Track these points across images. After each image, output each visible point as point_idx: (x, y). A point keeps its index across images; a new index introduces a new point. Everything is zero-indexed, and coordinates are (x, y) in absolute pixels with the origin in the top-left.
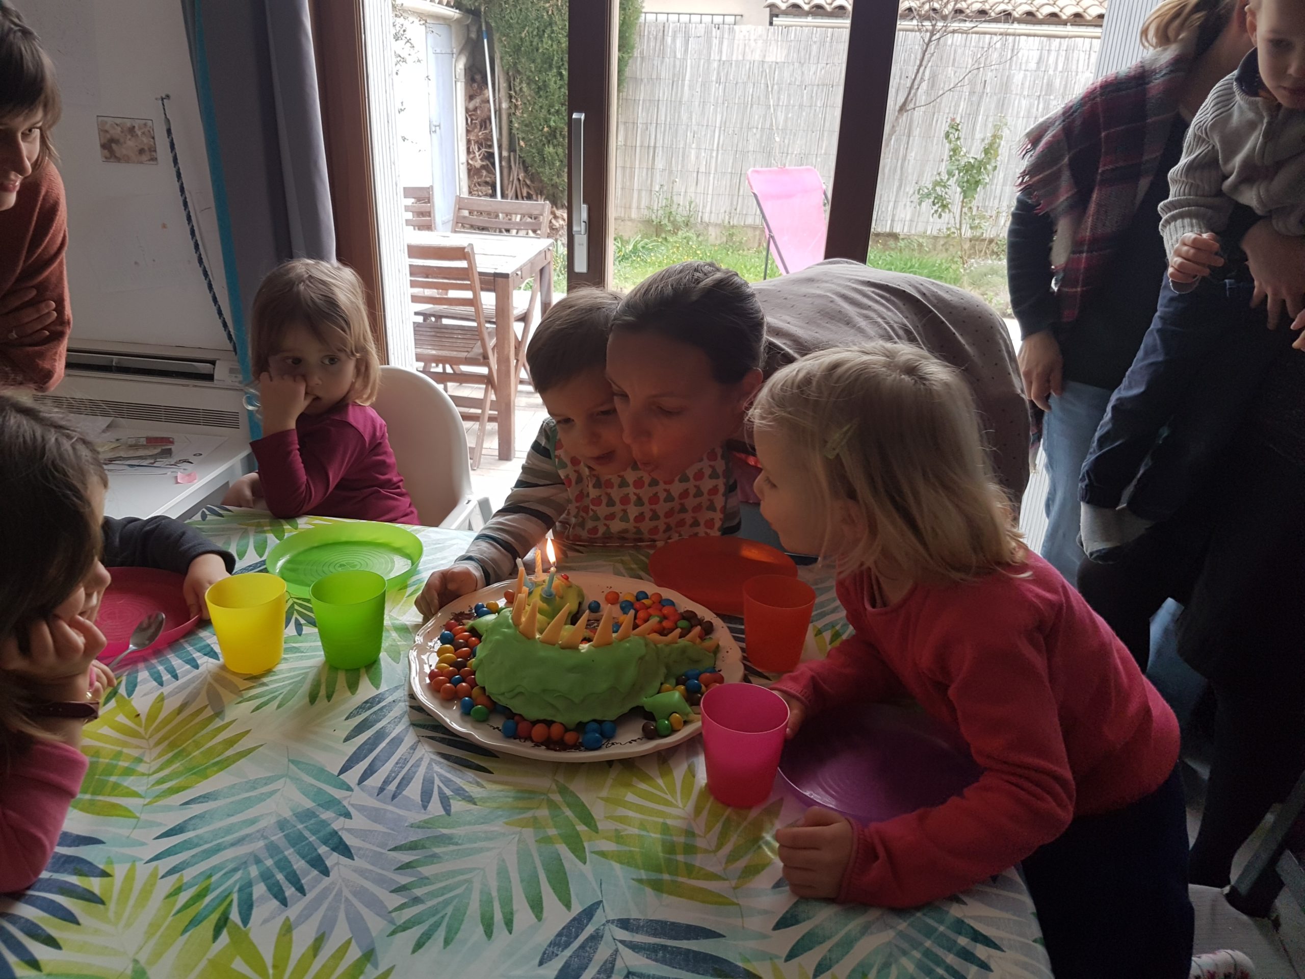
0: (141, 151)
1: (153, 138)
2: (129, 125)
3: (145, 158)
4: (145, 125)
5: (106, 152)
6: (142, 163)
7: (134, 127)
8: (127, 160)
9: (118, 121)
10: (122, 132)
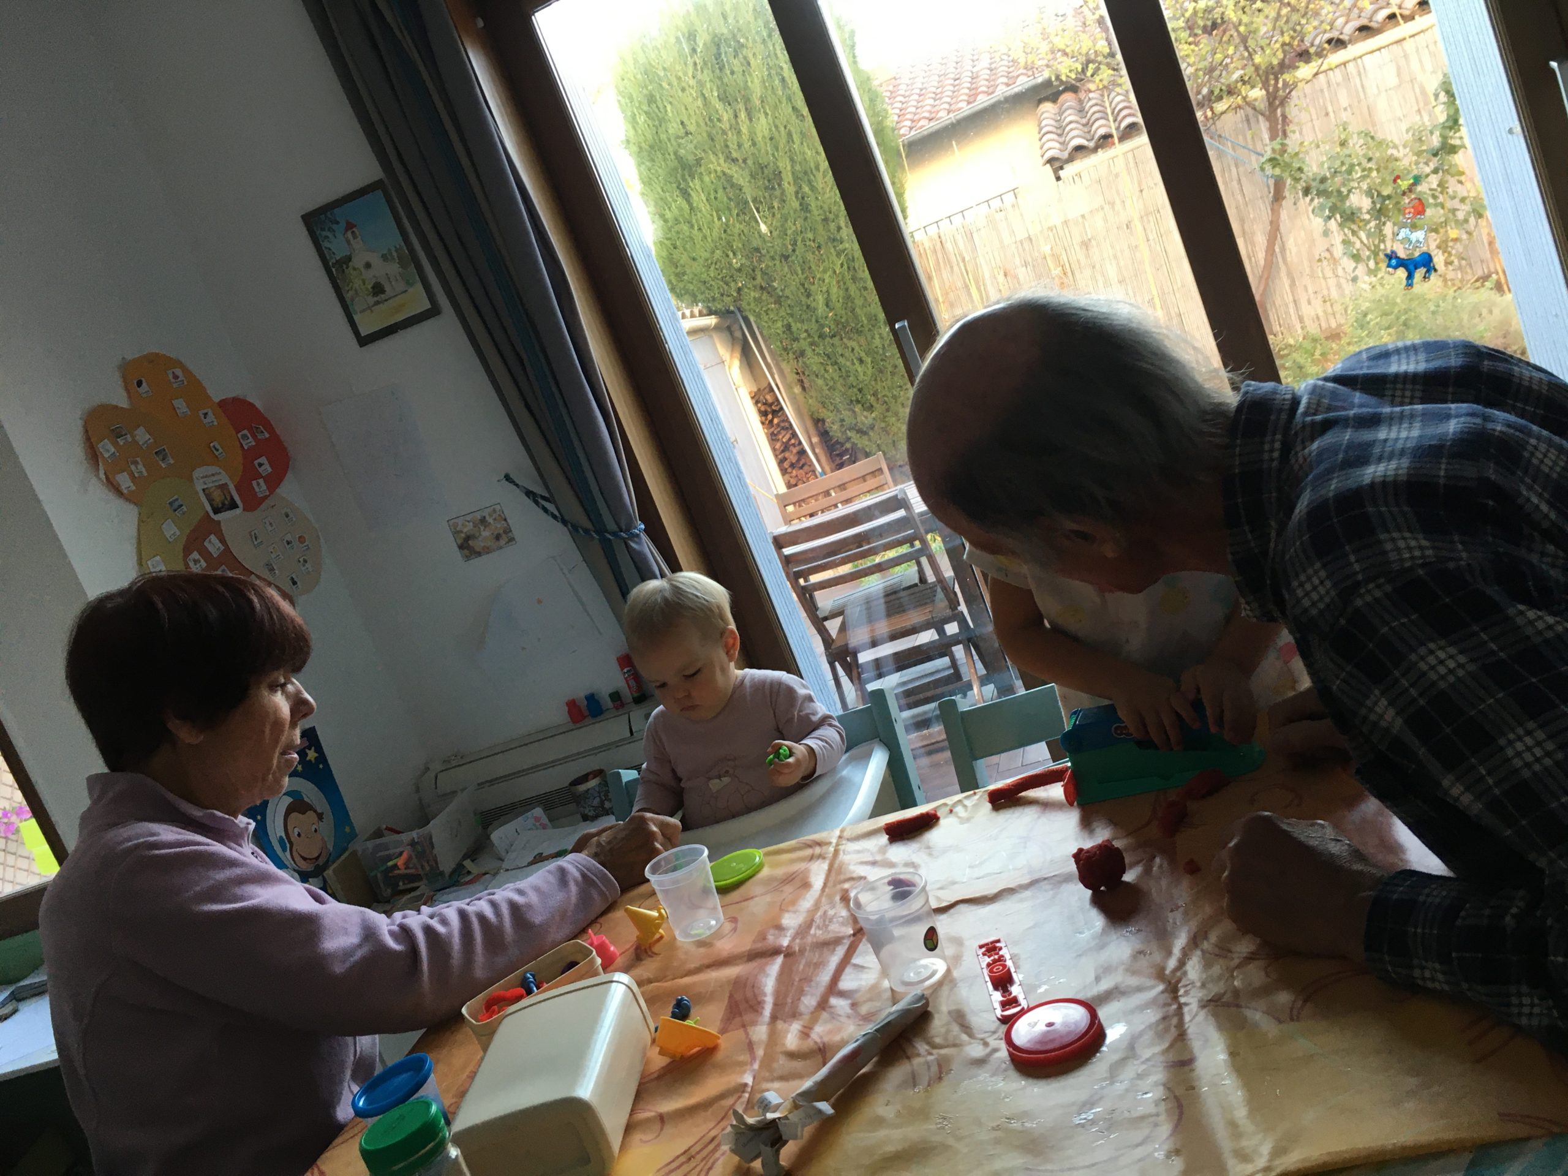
0: (498, 537)
1: (505, 520)
2: (479, 517)
3: (502, 542)
4: (494, 511)
5: (466, 552)
6: (501, 548)
7: (485, 517)
8: (488, 550)
9: (468, 518)
10: (475, 527)
